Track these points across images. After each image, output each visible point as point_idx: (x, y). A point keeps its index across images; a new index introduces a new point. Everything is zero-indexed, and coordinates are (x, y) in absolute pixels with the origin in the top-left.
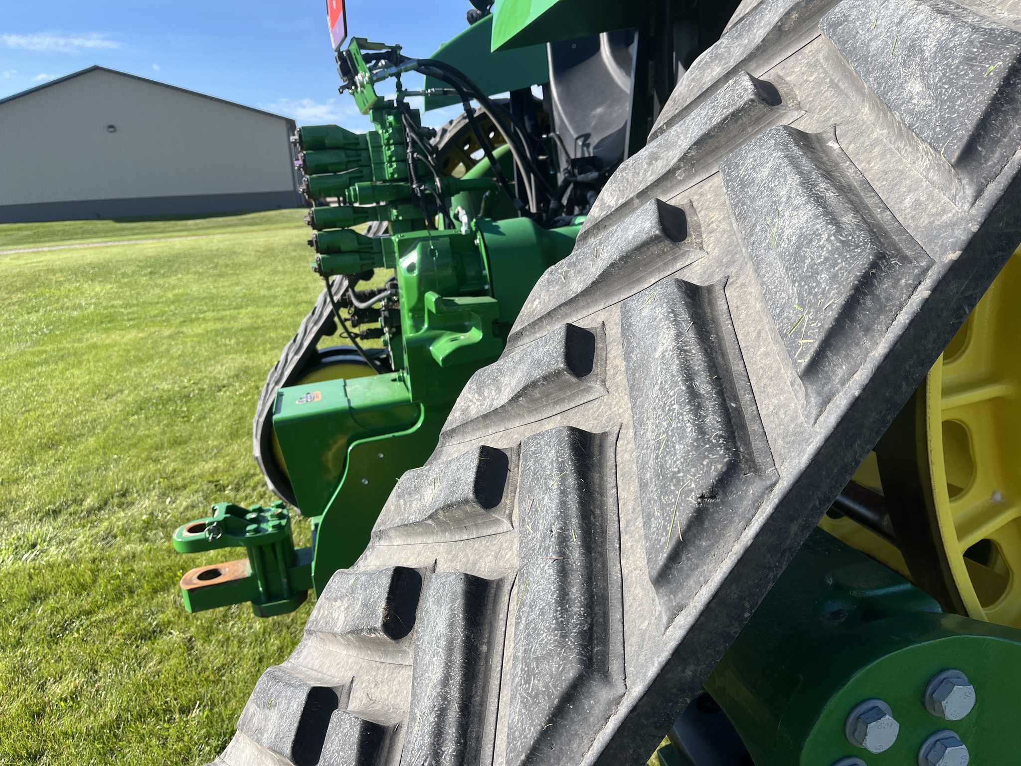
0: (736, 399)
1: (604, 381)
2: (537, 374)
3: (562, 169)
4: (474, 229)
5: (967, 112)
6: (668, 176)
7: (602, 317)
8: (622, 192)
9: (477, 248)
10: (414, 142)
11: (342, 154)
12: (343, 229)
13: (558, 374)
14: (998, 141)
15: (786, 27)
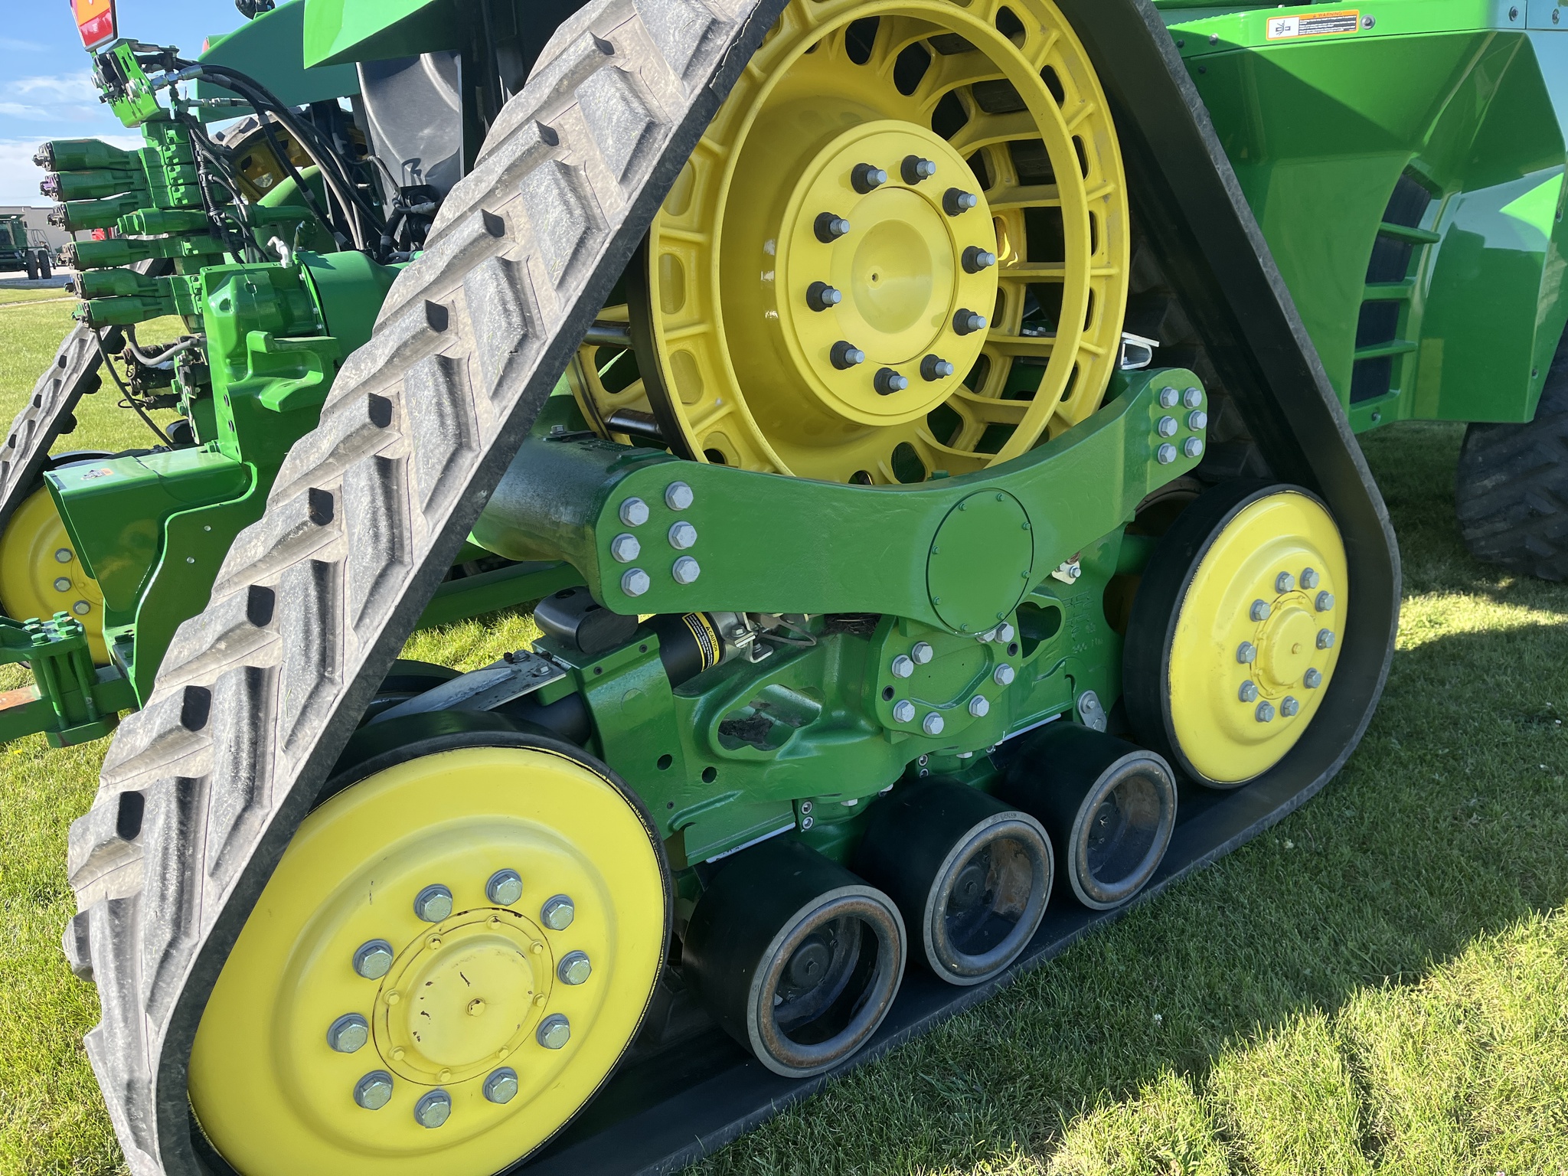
0: (530, 312)
1: (457, 334)
2: (407, 335)
3: (388, 201)
4: (296, 262)
5: (624, 157)
6: (491, 193)
7: (452, 297)
8: (458, 207)
9: (302, 283)
10: (207, 161)
11: (108, 175)
12: (115, 267)
13: (423, 331)
14: (637, 171)
15: (561, 90)
